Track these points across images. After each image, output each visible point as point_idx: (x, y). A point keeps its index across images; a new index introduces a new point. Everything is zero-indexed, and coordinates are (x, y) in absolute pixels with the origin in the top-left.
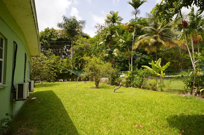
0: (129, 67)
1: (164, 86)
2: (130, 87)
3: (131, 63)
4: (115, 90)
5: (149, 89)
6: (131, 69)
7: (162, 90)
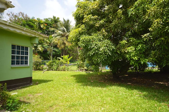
0: (50, 58)
1: (69, 69)
2: (51, 70)
3: (51, 56)
4: (44, 72)
5: (61, 71)
6: (51, 59)
7: (68, 71)
